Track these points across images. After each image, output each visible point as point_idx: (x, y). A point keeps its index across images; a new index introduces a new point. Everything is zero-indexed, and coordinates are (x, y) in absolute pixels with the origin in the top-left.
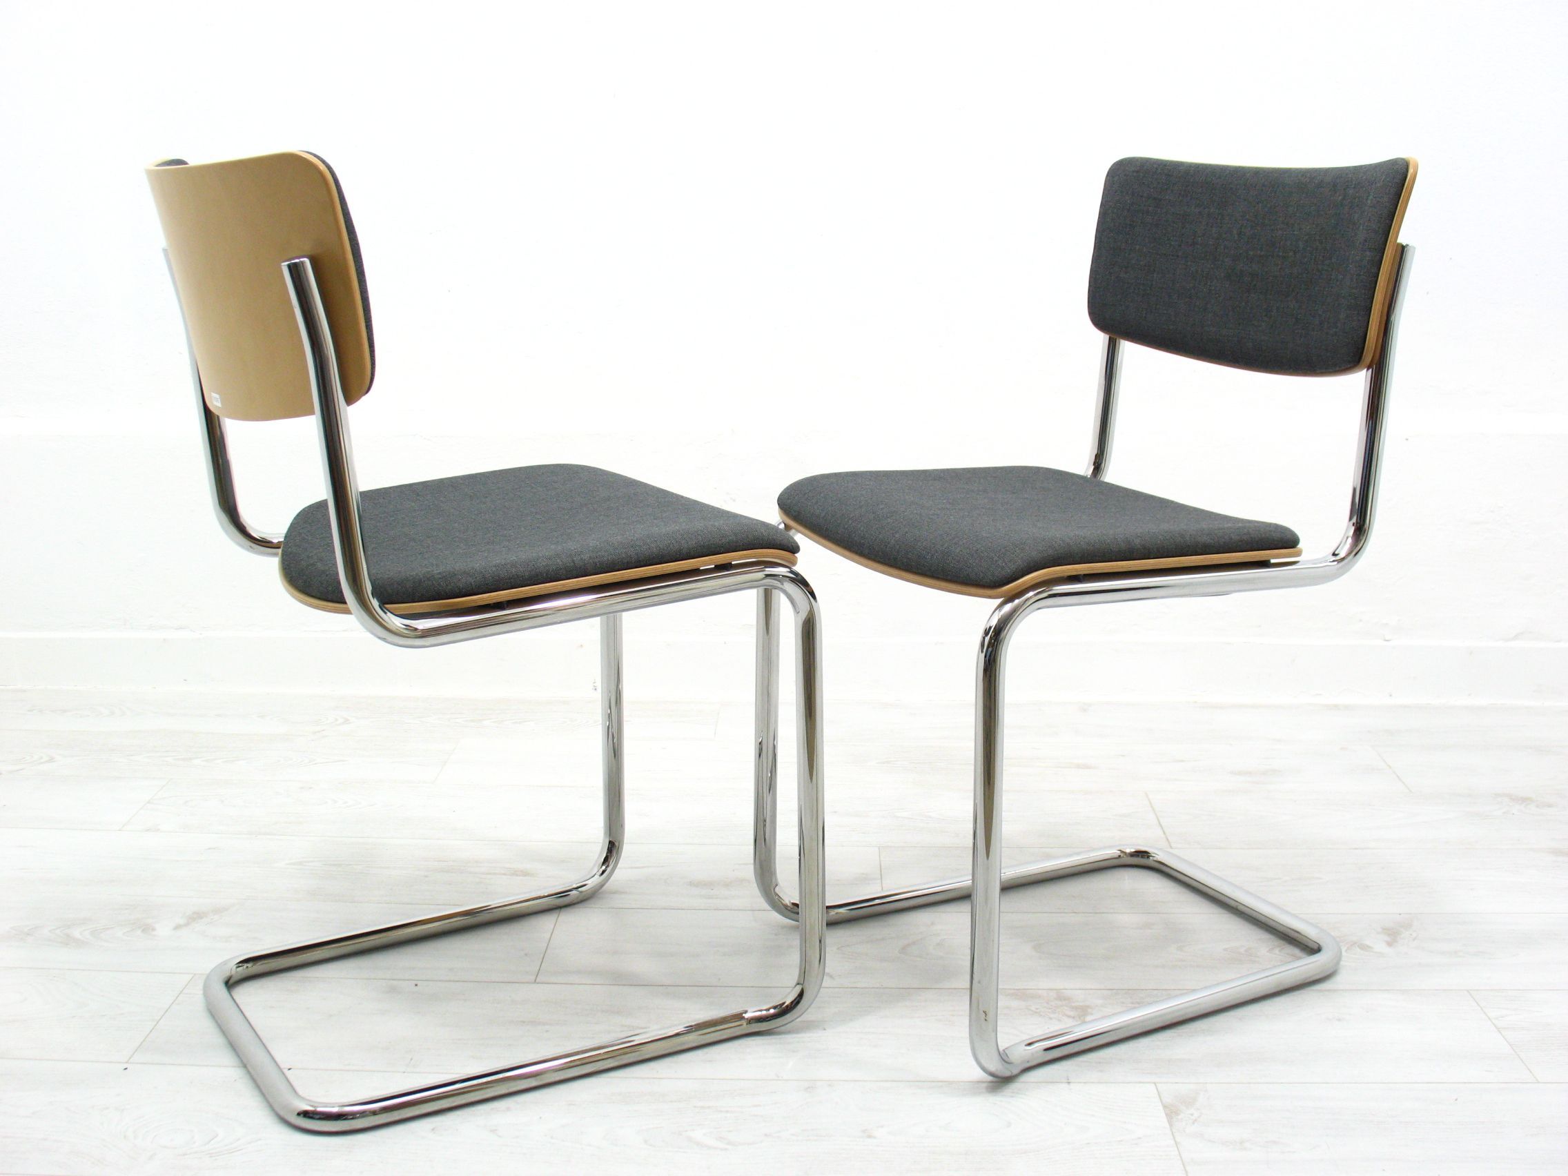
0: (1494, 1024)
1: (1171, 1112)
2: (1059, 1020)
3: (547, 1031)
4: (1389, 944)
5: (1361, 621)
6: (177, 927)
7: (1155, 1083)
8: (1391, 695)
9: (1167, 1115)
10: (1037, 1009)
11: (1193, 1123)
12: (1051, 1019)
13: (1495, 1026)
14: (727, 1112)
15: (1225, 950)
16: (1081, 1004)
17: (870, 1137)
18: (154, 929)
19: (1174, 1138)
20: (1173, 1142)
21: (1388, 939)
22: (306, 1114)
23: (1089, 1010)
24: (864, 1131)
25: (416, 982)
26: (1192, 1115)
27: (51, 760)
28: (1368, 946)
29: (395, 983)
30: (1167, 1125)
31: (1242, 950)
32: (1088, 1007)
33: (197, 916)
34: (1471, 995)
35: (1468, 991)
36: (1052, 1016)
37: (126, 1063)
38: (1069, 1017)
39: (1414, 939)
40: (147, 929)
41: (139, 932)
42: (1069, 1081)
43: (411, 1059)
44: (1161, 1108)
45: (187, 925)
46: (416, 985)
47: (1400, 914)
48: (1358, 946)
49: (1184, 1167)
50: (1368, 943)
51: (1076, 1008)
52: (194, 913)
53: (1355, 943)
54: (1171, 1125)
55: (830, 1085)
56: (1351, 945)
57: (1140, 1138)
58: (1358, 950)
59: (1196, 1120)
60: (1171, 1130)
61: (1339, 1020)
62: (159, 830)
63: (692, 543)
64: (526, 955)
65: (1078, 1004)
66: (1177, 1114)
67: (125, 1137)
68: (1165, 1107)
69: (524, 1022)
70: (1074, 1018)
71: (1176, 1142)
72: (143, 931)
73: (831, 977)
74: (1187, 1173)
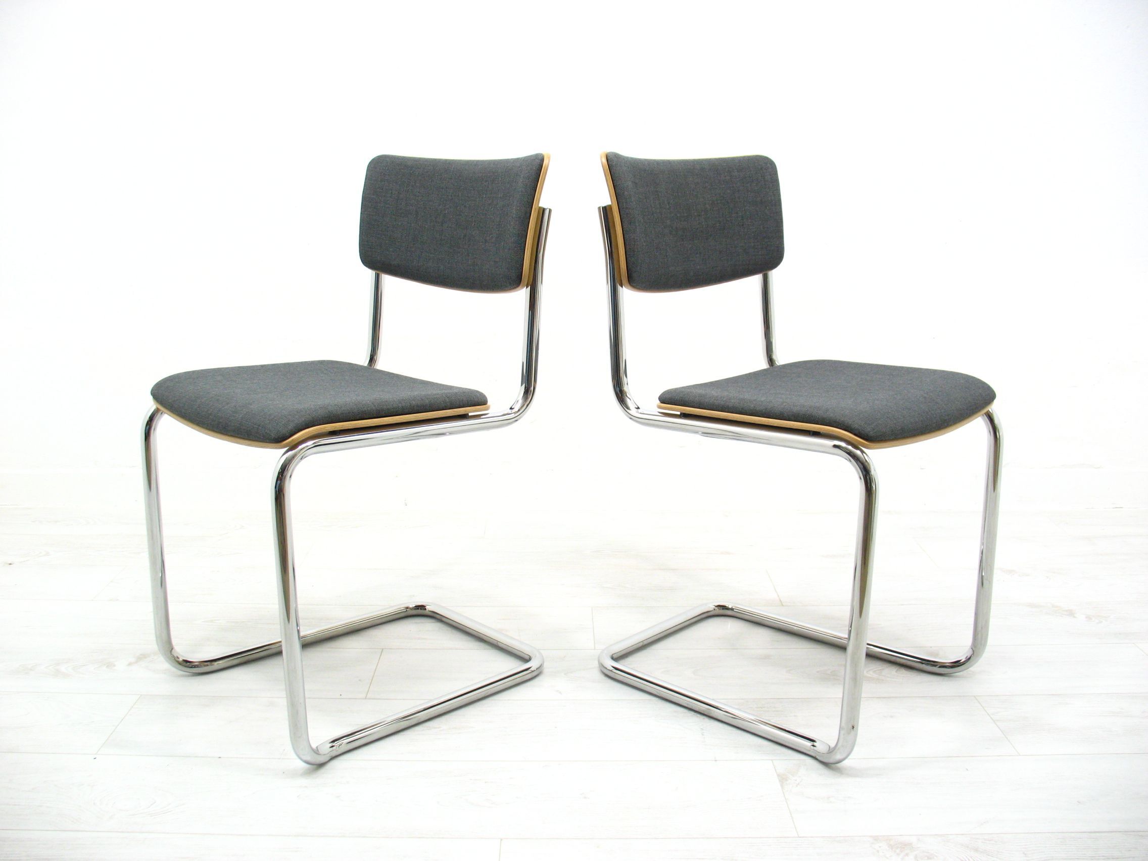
0: (991, 718)
1: (783, 779)
6: (130, 664)
7: (772, 760)
9: (780, 781)
11: (796, 785)
13: (992, 719)
15: (818, 672)
17: (585, 798)
18: (114, 666)
19: (784, 795)
20: (783, 799)
26: (796, 780)
27: (47, 554)
30: (780, 787)
33: (142, 657)
35: (974, 696)
37: (95, 754)
41: (104, 668)
43: (284, 750)
44: (776, 776)
45: (136, 663)
49: (791, 814)
52: (141, 655)
54: (782, 786)
55: (559, 764)
57: (761, 796)
59: (799, 784)
60: (782, 790)
61: (892, 717)
62: (117, 600)
64: (360, 680)
66: (787, 780)
67: (94, 804)
68: (778, 775)
71: (785, 798)
72: (107, 667)
73: (560, 693)
74: (792, 818)
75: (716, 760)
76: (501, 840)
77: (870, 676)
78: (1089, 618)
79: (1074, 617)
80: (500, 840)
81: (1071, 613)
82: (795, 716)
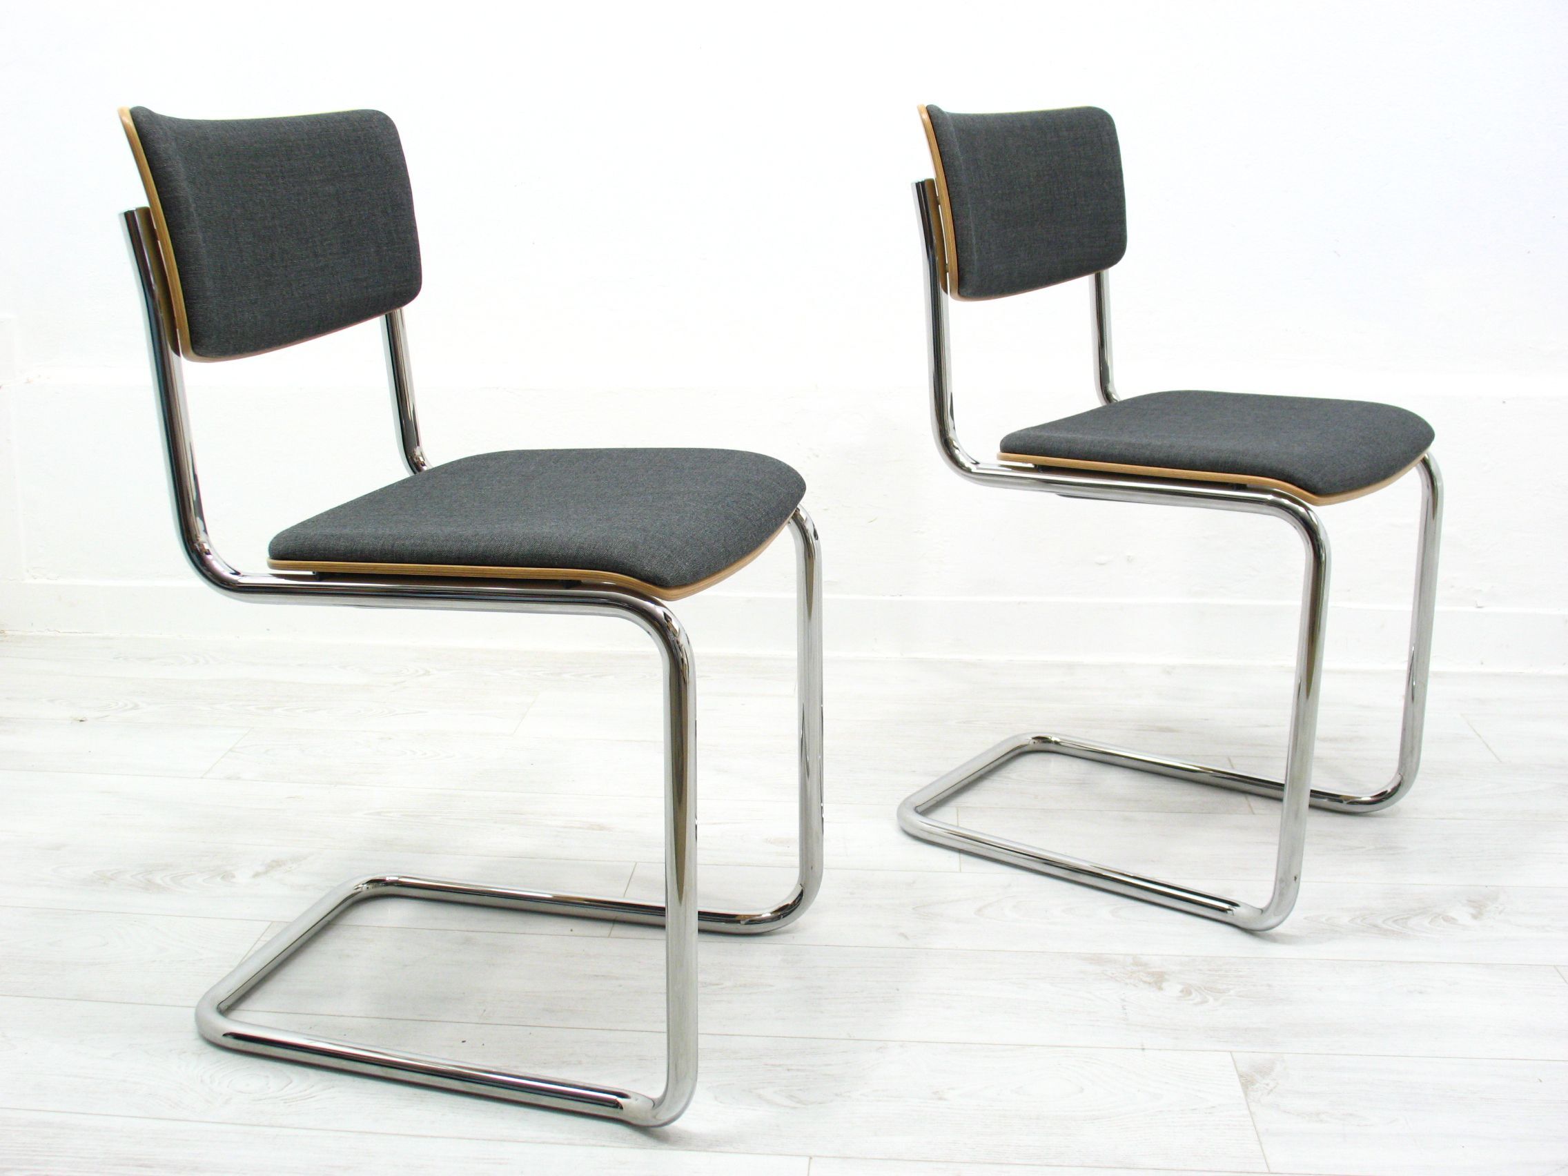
1: (1247, 1082)
3: (620, 986)
4: (1475, 917)
5: (1452, 587)
6: (257, 875)
7: (1231, 1052)
8: (1482, 663)
9: (1243, 1084)
10: (1113, 974)
11: (1269, 1093)
12: (1127, 984)
14: (798, 1070)
15: (1305, 918)
16: (1158, 970)
17: (940, 1099)
18: (233, 877)
19: (1249, 1108)
20: (1247, 1112)
21: (1473, 911)
23: (1166, 977)
24: (935, 1093)
26: (1267, 1085)
27: (136, 707)
28: (1454, 919)
29: (470, 934)
30: (1242, 1095)
31: (1324, 920)
32: (1164, 973)
33: (275, 865)
34: (1558, 971)
35: (1555, 966)
36: (1128, 981)
38: (1145, 982)
39: (1500, 913)
40: (227, 876)
41: (219, 879)
42: (1145, 1047)
43: (485, 1011)
44: (1236, 1077)
45: (266, 872)
47: (1487, 887)
48: (1443, 918)
49: (1259, 1138)
50: (1452, 914)
51: (1152, 974)
52: (273, 861)
53: (1439, 915)
54: (1246, 1094)
55: (902, 1046)
56: (1436, 917)
57: (1214, 1107)
58: (1442, 920)
59: (1271, 1090)
60: (1246, 1100)
61: (1421, 993)
62: (239, 778)
65: (1154, 970)
66: (1253, 1084)
67: (202, 1081)
68: (1241, 1076)
69: (597, 976)
71: (1250, 1112)
72: (223, 878)
73: (906, 937)
74: (1261, 1144)
75: (1143, 1049)
76: (811, 1158)
77: (1389, 928)
80: (807, 1159)
82: (1269, 986)
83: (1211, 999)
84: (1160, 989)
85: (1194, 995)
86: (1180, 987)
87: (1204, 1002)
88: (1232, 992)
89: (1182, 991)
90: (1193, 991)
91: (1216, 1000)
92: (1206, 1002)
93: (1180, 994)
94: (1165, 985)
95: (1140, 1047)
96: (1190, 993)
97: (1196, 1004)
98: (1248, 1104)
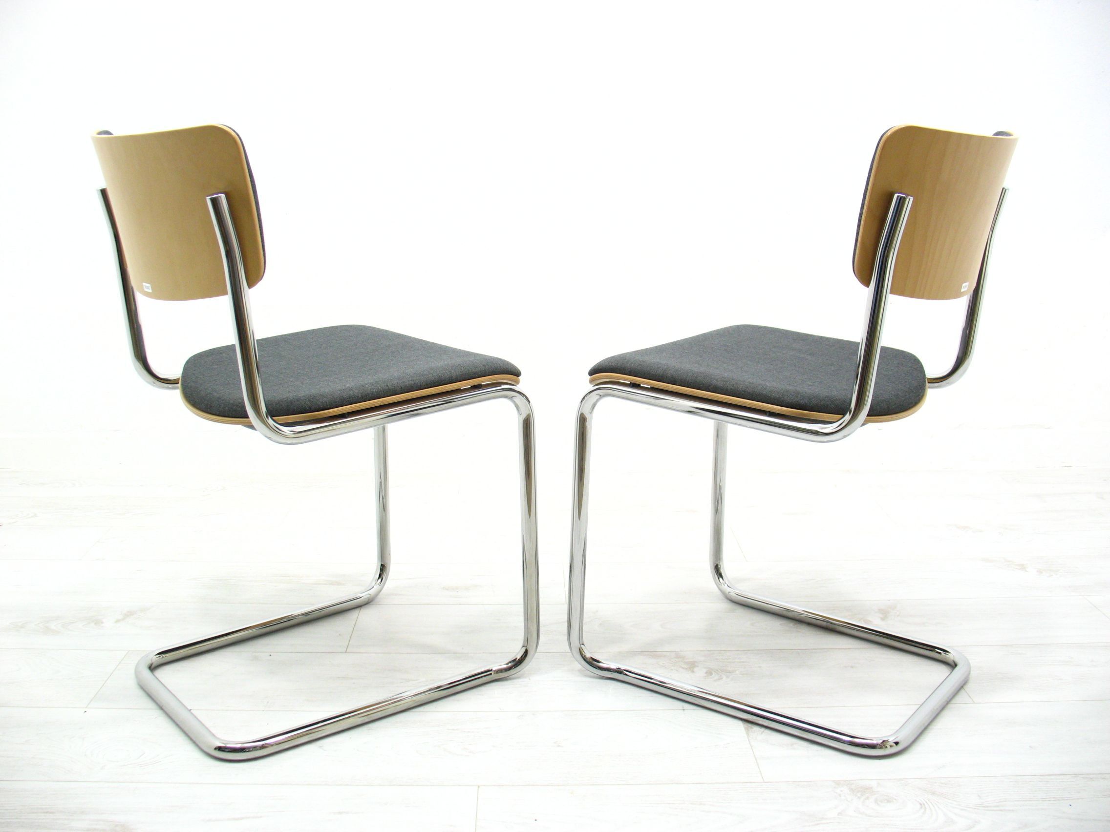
2: (677, 670)
3: (354, 683)
4: (883, 619)
6: (118, 621)
9: (745, 728)
10: (664, 664)
12: (672, 669)
14: (469, 732)
16: (691, 660)
17: (559, 746)
18: (102, 623)
19: (750, 743)
20: (749, 746)
21: (881, 616)
22: (220, 749)
23: (696, 664)
24: (555, 743)
25: (270, 654)
27: (35, 515)
28: (870, 621)
29: (257, 654)
30: (745, 735)
32: (695, 662)
33: (130, 614)
36: (673, 668)
37: (86, 708)
38: (683, 668)
39: (898, 616)
40: (98, 622)
41: (92, 625)
42: (684, 709)
43: (268, 702)
45: (123, 619)
46: (270, 655)
47: (889, 600)
49: (757, 761)
52: (128, 612)
54: (748, 735)
55: (533, 714)
57: (729, 743)
60: (748, 738)
61: (852, 667)
63: (459, 372)
64: (342, 634)
65: (687, 660)
69: (339, 678)
70: (686, 669)
71: (751, 745)
72: (95, 624)
74: (758, 765)
76: (479, 787)
78: (1040, 572)
79: (1026, 571)
80: (477, 787)
81: (1023, 567)
82: (760, 667)
83: (724, 678)
84: (693, 672)
85: (713, 675)
86: (705, 670)
87: (720, 679)
88: (737, 672)
89: (706, 673)
90: (713, 673)
91: (727, 677)
92: (722, 679)
93: (705, 675)
94: (696, 669)
95: (682, 709)
96: (711, 674)
97: (715, 681)
98: (749, 740)
